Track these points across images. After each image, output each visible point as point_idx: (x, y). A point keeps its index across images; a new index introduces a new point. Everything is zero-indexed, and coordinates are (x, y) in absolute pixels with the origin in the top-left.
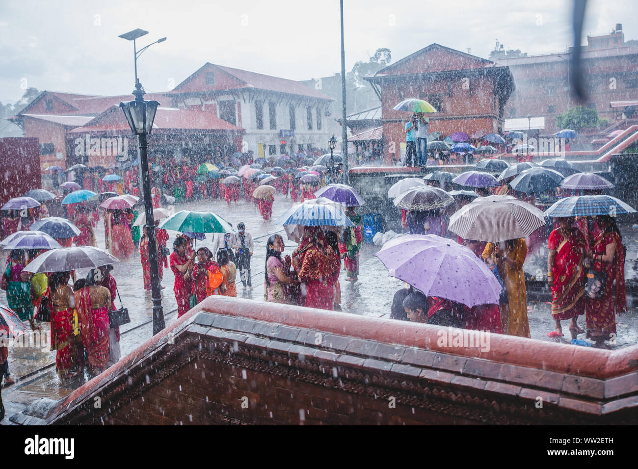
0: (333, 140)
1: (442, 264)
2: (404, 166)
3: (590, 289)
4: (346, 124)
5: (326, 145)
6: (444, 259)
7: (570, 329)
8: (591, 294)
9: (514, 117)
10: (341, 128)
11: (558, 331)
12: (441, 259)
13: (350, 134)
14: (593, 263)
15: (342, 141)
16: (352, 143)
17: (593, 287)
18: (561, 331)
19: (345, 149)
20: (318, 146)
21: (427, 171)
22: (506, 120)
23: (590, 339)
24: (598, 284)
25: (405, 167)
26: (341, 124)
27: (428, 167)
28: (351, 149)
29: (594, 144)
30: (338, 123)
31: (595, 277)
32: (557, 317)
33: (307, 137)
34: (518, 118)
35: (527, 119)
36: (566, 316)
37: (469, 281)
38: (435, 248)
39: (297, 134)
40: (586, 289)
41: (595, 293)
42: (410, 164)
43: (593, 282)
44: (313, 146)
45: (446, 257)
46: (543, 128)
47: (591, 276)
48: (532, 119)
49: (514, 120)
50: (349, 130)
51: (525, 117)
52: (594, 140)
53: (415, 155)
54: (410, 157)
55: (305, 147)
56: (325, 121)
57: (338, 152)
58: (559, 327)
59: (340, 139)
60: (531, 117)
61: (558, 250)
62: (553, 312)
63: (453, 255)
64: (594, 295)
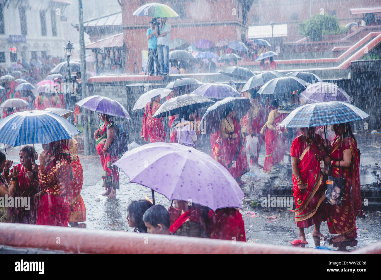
0: (70, 47)
1: (184, 167)
2: (146, 74)
3: (331, 195)
4: (83, 29)
5: (62, 53)
6: (186, 163)
7: (314, 237)
8: (332, 201)
9: (257, 25)
10: (77, 34)
11: (301, 239)
12: (182, 164)
13: (89, 40)
14: (332, 169)
15: (79, 49)
16: (91, 50)
17: (334, 194)
18: (305, 239)
19: (83, 56)
20: (53, 53)
21: (171, 79)
22: (249, 27)
23: (332, 245)
24: (338, 190)
25: (147, 76)
26: (78, 30)
27: (170, 75)
28: (90, 57)
29: (334, 52)
30: (76, 29)
31: (334, 183)
32: (300, 225)
33: (41, 44)
34: (261, 25)
35: (270, 26)
36: (309, 223)
37: (211, 184)
38: (176, 153)
39: (30, 40)
40: (327, 196)
41: (336, 200)
42: (153, 73)
43: (333, 188)
44: (48, 54)
45: (188, 161)
46: (286, 35)
47: (330, 182)
48: (275, 26)
49: (257, 27)
50: (87, 37)
51: (268, 24)
52: (335, 48)
53: (158, 63)
54: (152, 65)
55: (40, 55)
56: (60, 26)
57: (75, 61)
58: (303, 234)
59: (77, 47)
60: (274, 24)
61: (301, 158)
62: (296, 220)
63: (195, 160)
64: (334, 201)
